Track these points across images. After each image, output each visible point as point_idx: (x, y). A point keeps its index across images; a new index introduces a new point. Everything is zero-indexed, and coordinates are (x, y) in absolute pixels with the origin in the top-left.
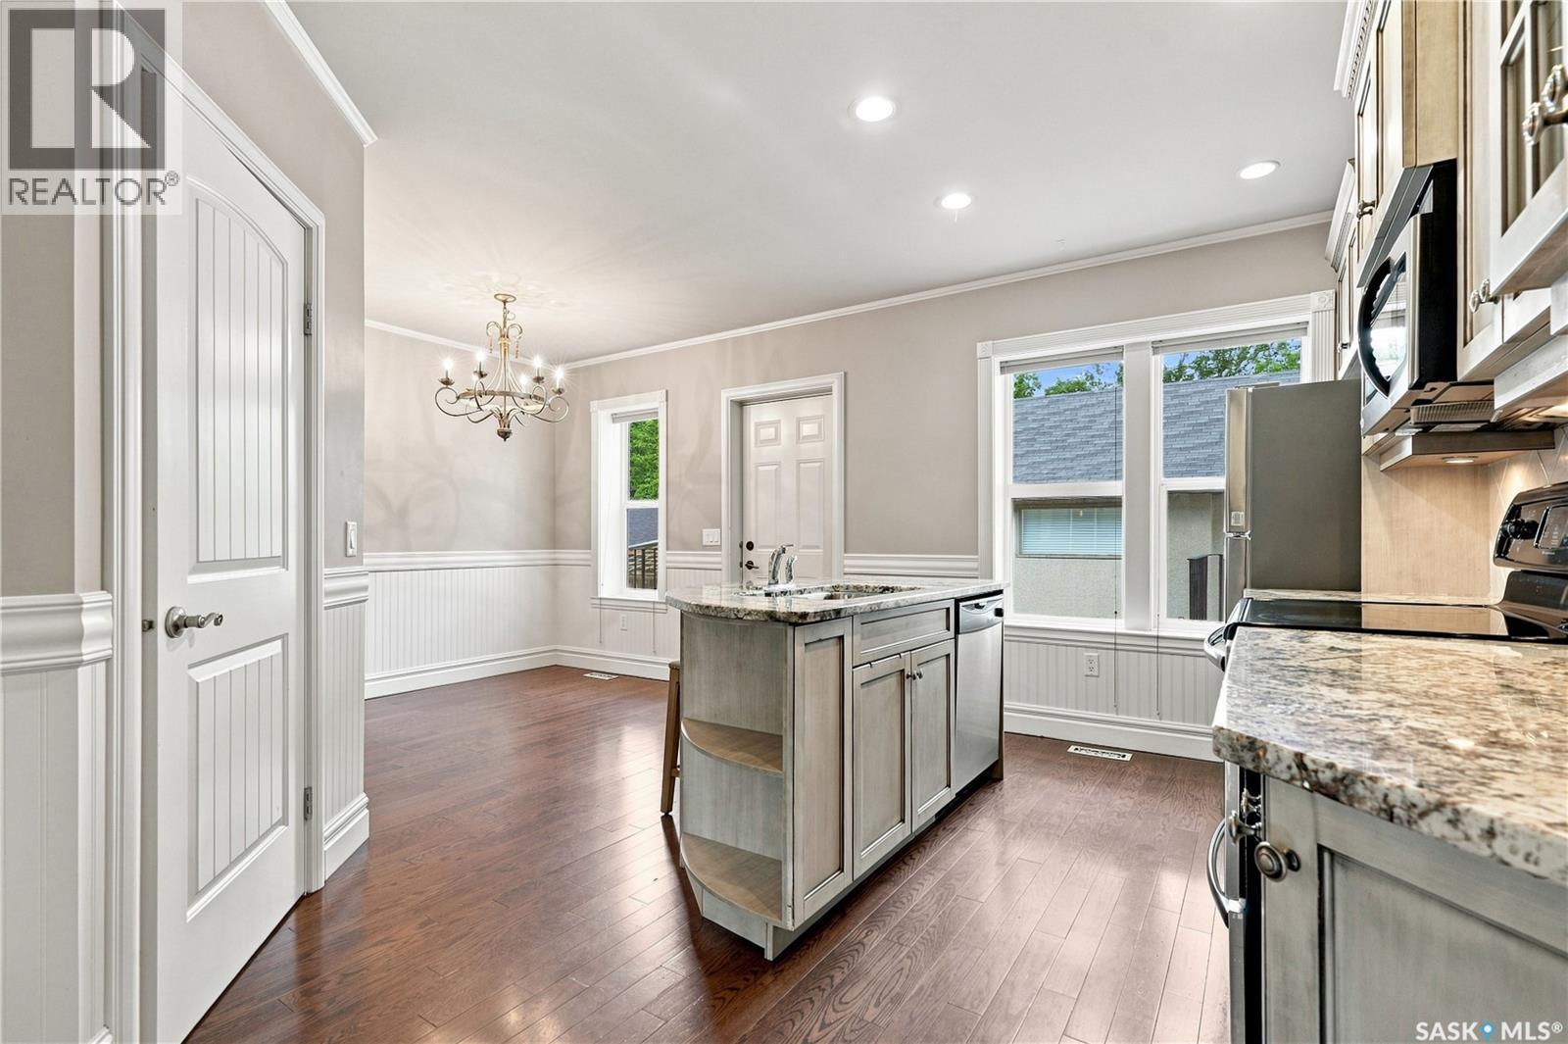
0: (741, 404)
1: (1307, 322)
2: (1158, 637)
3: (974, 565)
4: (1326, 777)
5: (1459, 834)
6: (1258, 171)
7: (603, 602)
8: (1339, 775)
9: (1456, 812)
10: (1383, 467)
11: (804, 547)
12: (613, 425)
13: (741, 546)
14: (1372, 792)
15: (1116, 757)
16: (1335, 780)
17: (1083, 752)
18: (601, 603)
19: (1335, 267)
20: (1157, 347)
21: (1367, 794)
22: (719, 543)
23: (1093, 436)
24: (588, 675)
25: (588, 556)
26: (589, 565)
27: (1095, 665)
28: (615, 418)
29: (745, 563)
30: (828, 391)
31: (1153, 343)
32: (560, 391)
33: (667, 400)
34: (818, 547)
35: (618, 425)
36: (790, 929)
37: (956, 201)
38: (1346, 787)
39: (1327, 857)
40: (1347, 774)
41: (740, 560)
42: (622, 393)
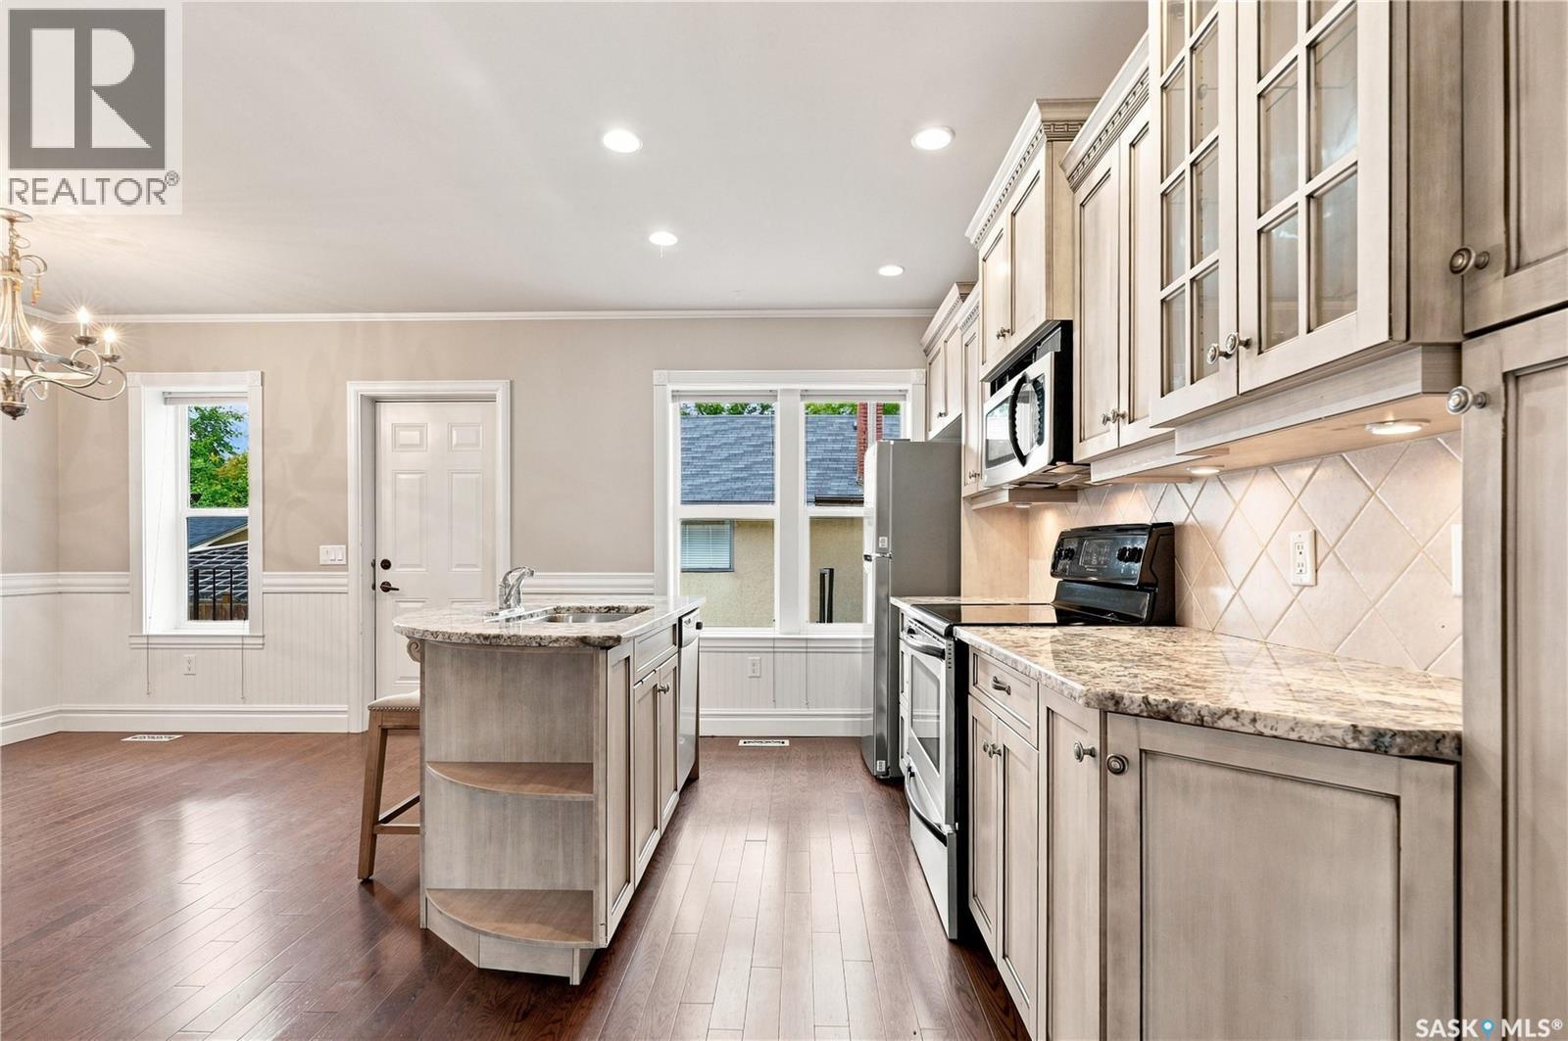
0: (375, 401)
1: (906, 391)
2: (807, 639)
3: (650, 581)
4: (1163, 707)
5: (1239, 724)
6: (891, 271)
7: (151, 641)
8: (1171, 705)
9: (1237, 713)
10: (975, 507)
11: (458, 566)
12: (164, 406)
13: (374, 565)
14: (1191, 710)
15: (778, 745)
16: (1168, 708)
17: (751, 744)
18: (150, 643)
19: (927, 352)
20: (804, 394)
21: (1189, 712)
22: (344, 562)
23: (693, 458)
24: (129, 739)
25: (126, 581)
26: (128, 593)
27: (757, 667)
28: (168, 399)
29: (378, 585)
30: (491, 399)
31: (802, 391)
32: (113, 359)
33: (262, 384)
34: (475, 566)
35: (171, 408)
36: (603, 947)
37: (663, 238)
38: (1177, 711)
39: (1143, 755)
40: (1176, 704)
41: (372, 582)
42: (182, 366)
